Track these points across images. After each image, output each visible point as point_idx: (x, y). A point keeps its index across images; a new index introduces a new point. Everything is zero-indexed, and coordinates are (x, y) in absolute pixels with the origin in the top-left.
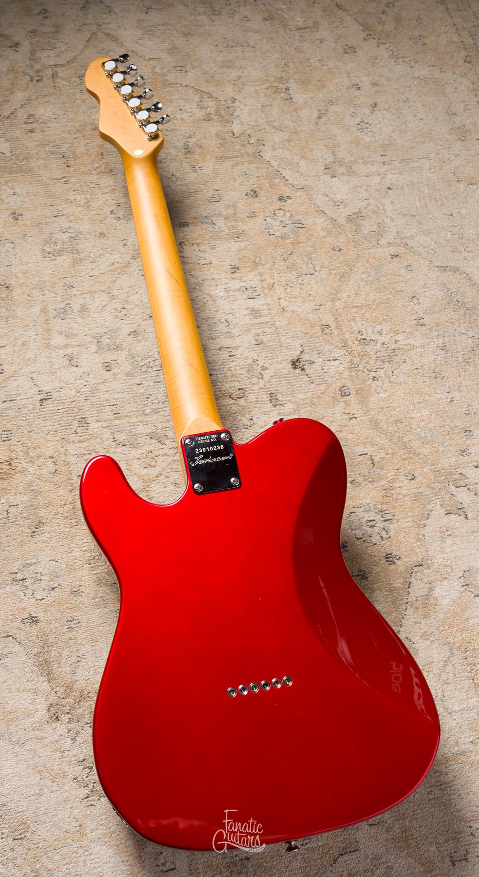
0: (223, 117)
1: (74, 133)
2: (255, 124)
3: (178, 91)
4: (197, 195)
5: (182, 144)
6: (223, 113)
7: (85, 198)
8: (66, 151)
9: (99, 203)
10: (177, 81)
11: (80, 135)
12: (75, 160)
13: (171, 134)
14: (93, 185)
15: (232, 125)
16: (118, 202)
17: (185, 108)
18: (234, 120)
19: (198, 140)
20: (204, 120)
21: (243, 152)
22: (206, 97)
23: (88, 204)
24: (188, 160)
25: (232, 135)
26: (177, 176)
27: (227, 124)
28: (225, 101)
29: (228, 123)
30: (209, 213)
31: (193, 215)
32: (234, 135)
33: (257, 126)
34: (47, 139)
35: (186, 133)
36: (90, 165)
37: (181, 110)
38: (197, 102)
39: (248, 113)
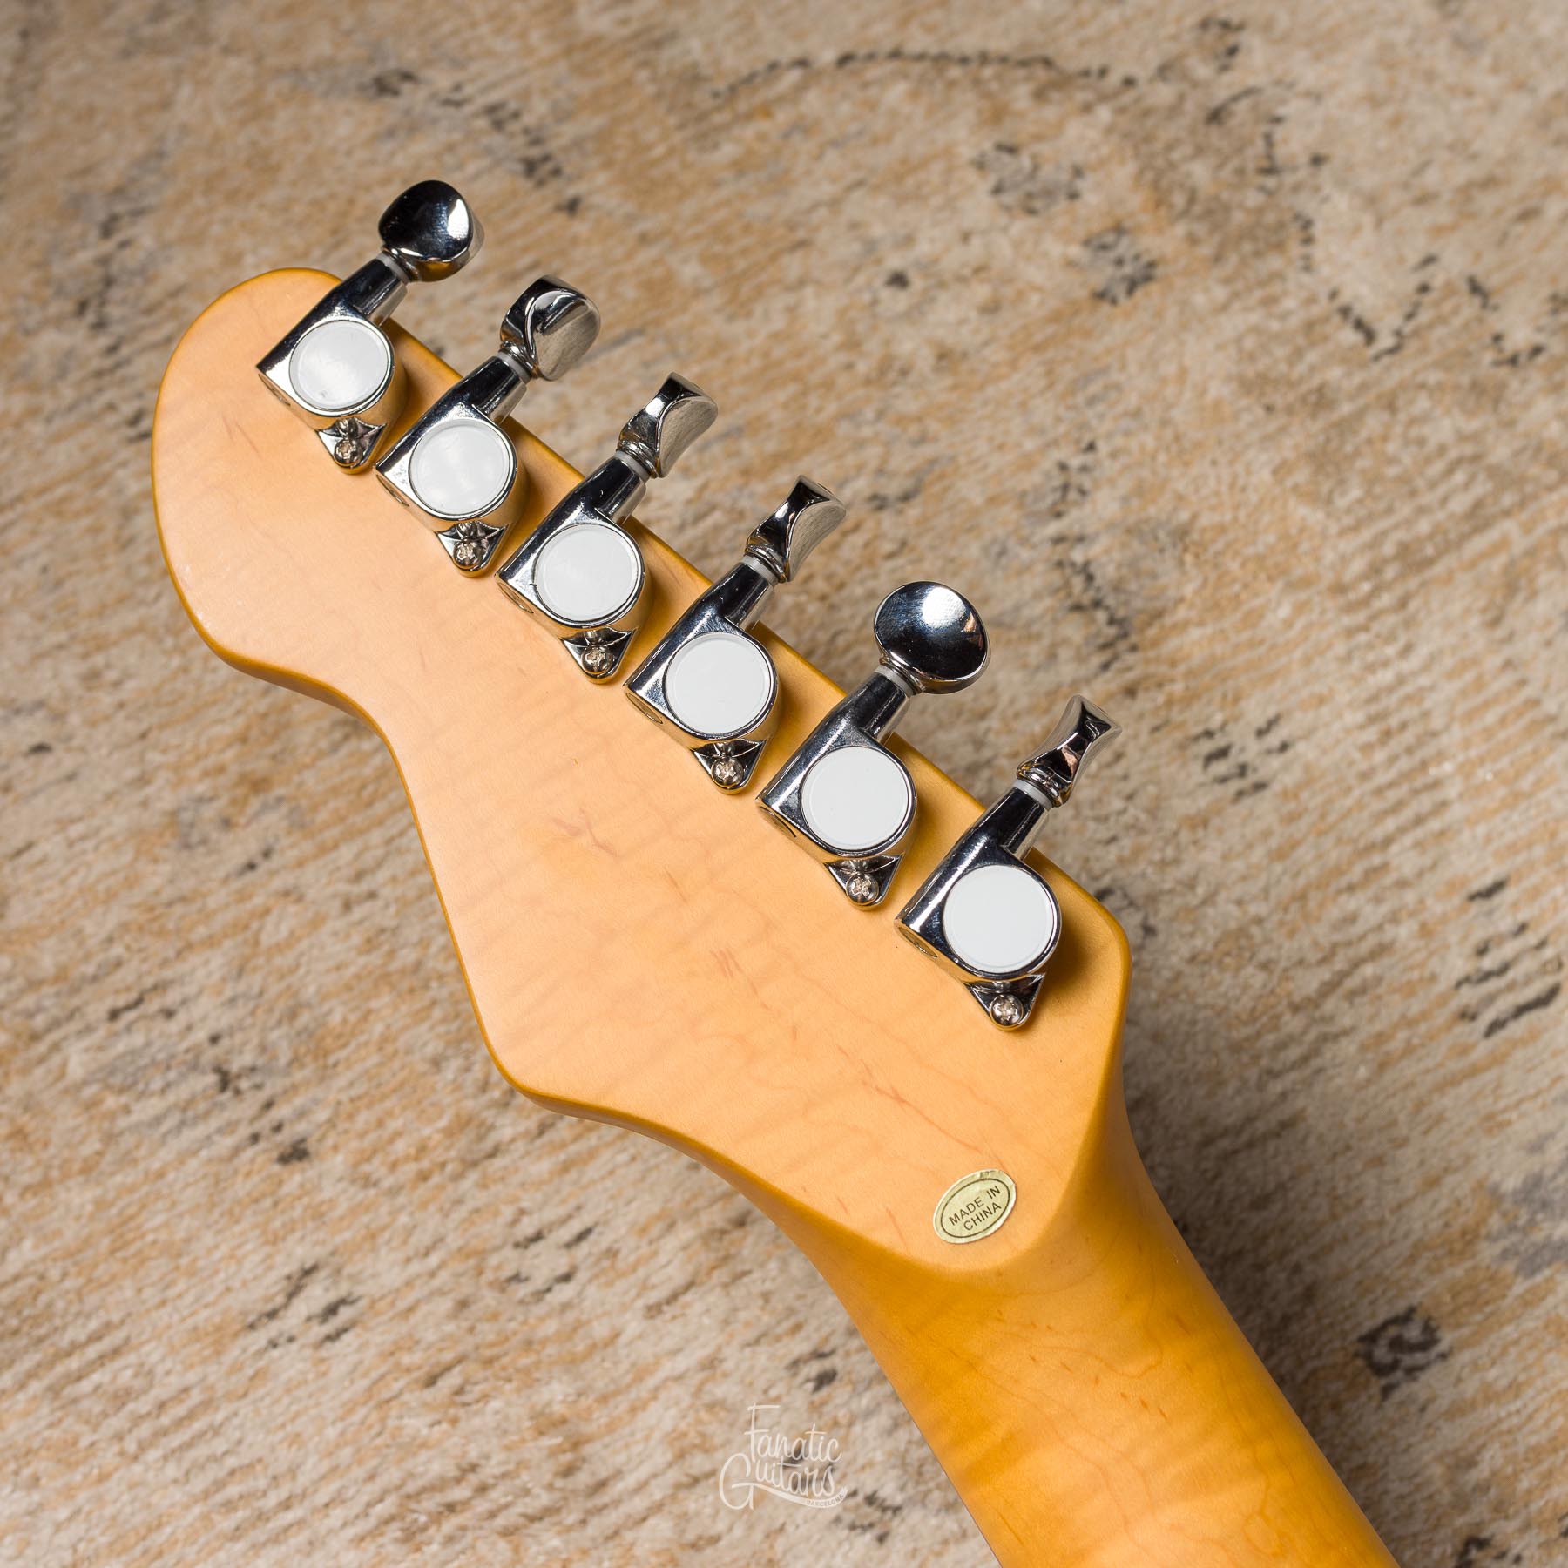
0: (1215, 213)
1: (227, 824)
2: (1464, 173)
3: (804, 127)
4: (1364, 1006)
5: (1041, 577)
6: (1200, 172)
7: (545, 1423)
8: (225, 1020)
9: (663, 1417)
10: (772, 54)
11: (274, 820)
12: (325, 1074)
13: (923, 521)
14: (544, 1262)
15: (1318, 252)
16: (800, 1346)
17: (923, 248)
18: (1306, 204)
19: (1140, 490)
20: (1101, 296)
21: (1500, 453)
22: (1021, 96)
23: (583, 1478)
24: (1143, 702)
25: (1350, 336)
26: (1139, 889)
27: (1274, 262)
28: (1164, 71)
29: (1279, 247)
30: (1537, 1147)
31: (1424, 1218)
32: (1370, 336)
33: (1489, 183)
34: (47, 964)
35: (1027, 463)
36: (450, 1070)
37: (898, 280)
38: (980, 165)
39: (1374, 101)
